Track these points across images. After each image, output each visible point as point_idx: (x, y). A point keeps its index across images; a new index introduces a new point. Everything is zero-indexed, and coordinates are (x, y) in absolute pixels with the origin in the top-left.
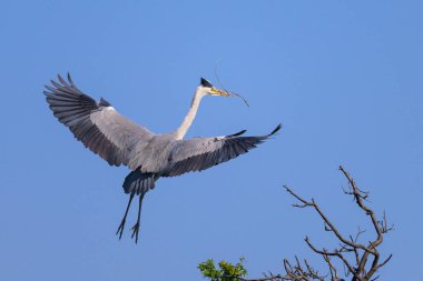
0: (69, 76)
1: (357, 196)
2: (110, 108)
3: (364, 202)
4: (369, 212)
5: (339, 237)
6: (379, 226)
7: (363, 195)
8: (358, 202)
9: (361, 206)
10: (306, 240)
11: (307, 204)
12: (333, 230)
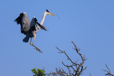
1: (77, 50)
3: (79, 52)
4: (80, 55)
6: (83, 59)
7: (78, 50)
8: (77, 52)
9: (78, 53)
10: (62, 62)
11: (62, 52)
12: (70, 59)
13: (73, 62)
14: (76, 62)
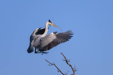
1: (66, 61)
3: (69, 63)
4: (70, 66)
5: (62, 73)
6: (74, 69)
7: (68, 61)
8: (67, 63)
9: (68, 64)
11: (52, 64)
12: (60, 71)
13: (63, 73)
14: (66, 73)
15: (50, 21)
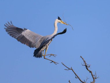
0: (11, 22)
1: (86, 66)
2: (28, 30)
3: (89, 68)
4: (90, 72)
6: (94, 77)
7: (88, 66)
8: (87, 68)
9: (88, 70)
10: (69, 81)
11: (69, 69)
12: (78, 78)
13: (82, 81)
14: (85, 81)
15: (59, 18)
